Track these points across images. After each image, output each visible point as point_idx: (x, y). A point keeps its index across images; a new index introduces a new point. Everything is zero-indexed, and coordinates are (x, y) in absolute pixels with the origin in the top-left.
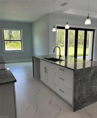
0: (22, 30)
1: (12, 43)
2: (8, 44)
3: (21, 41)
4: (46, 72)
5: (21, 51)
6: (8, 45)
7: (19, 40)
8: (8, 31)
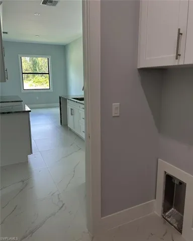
0: (50, 56)
1: (38, 77)
2: (30, 78)
3: (49, 74)
4: (72, 114)
5: (49, 91)
6: (30, 80)
7: (46, 72)
8: (29, 58)
